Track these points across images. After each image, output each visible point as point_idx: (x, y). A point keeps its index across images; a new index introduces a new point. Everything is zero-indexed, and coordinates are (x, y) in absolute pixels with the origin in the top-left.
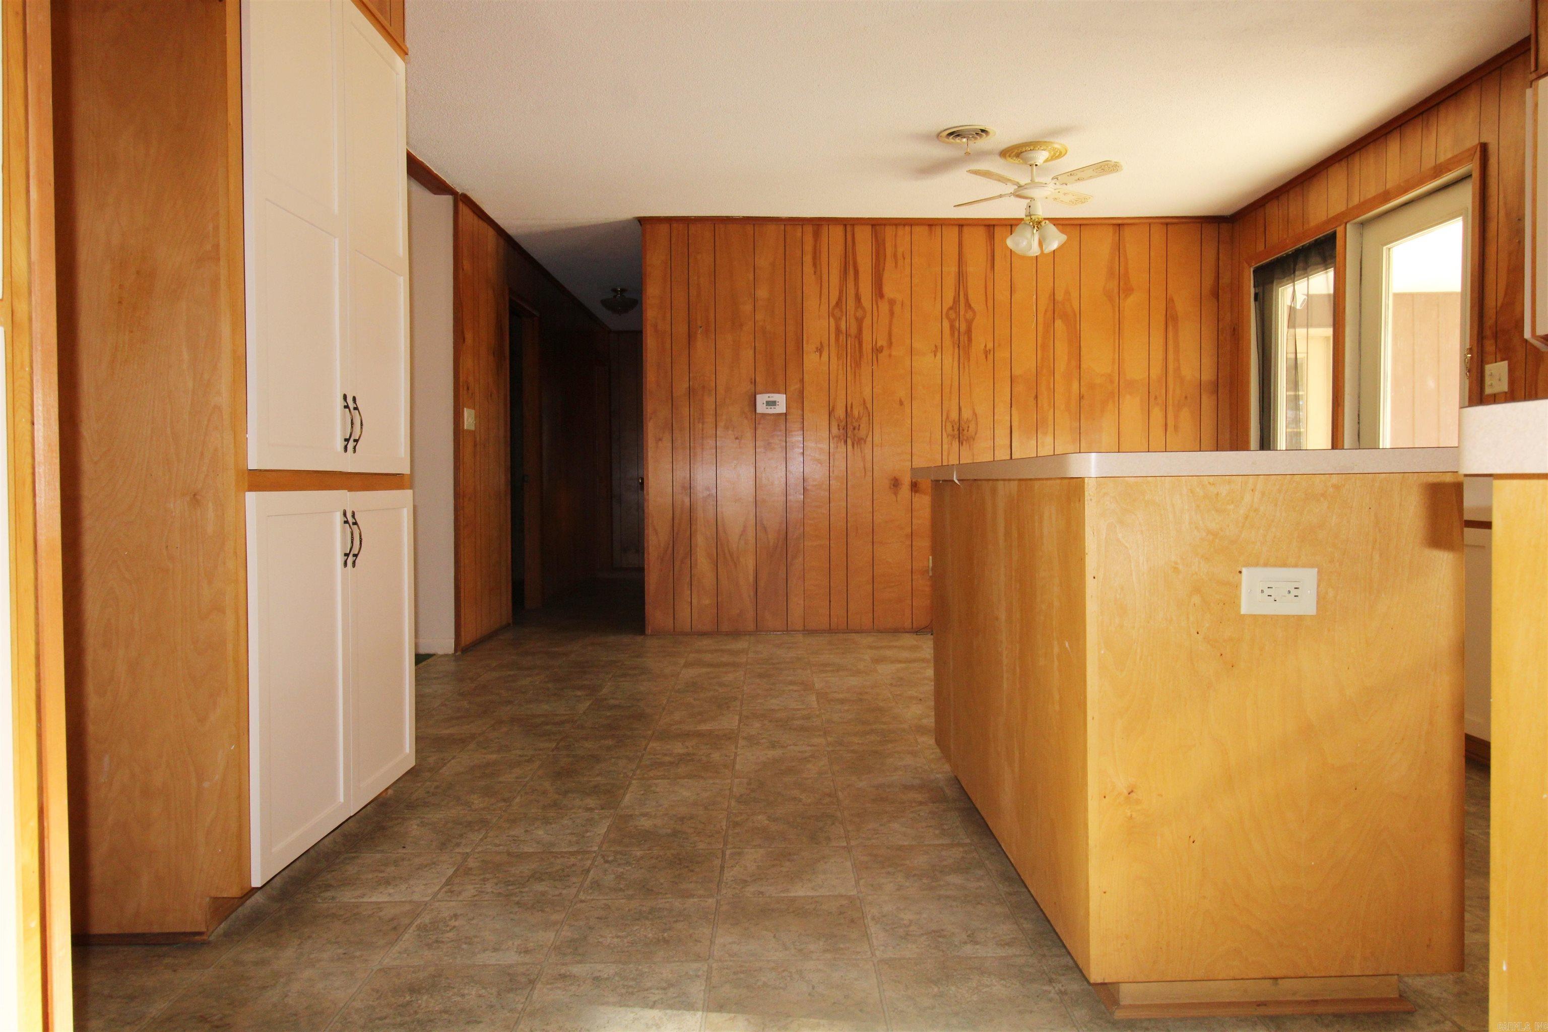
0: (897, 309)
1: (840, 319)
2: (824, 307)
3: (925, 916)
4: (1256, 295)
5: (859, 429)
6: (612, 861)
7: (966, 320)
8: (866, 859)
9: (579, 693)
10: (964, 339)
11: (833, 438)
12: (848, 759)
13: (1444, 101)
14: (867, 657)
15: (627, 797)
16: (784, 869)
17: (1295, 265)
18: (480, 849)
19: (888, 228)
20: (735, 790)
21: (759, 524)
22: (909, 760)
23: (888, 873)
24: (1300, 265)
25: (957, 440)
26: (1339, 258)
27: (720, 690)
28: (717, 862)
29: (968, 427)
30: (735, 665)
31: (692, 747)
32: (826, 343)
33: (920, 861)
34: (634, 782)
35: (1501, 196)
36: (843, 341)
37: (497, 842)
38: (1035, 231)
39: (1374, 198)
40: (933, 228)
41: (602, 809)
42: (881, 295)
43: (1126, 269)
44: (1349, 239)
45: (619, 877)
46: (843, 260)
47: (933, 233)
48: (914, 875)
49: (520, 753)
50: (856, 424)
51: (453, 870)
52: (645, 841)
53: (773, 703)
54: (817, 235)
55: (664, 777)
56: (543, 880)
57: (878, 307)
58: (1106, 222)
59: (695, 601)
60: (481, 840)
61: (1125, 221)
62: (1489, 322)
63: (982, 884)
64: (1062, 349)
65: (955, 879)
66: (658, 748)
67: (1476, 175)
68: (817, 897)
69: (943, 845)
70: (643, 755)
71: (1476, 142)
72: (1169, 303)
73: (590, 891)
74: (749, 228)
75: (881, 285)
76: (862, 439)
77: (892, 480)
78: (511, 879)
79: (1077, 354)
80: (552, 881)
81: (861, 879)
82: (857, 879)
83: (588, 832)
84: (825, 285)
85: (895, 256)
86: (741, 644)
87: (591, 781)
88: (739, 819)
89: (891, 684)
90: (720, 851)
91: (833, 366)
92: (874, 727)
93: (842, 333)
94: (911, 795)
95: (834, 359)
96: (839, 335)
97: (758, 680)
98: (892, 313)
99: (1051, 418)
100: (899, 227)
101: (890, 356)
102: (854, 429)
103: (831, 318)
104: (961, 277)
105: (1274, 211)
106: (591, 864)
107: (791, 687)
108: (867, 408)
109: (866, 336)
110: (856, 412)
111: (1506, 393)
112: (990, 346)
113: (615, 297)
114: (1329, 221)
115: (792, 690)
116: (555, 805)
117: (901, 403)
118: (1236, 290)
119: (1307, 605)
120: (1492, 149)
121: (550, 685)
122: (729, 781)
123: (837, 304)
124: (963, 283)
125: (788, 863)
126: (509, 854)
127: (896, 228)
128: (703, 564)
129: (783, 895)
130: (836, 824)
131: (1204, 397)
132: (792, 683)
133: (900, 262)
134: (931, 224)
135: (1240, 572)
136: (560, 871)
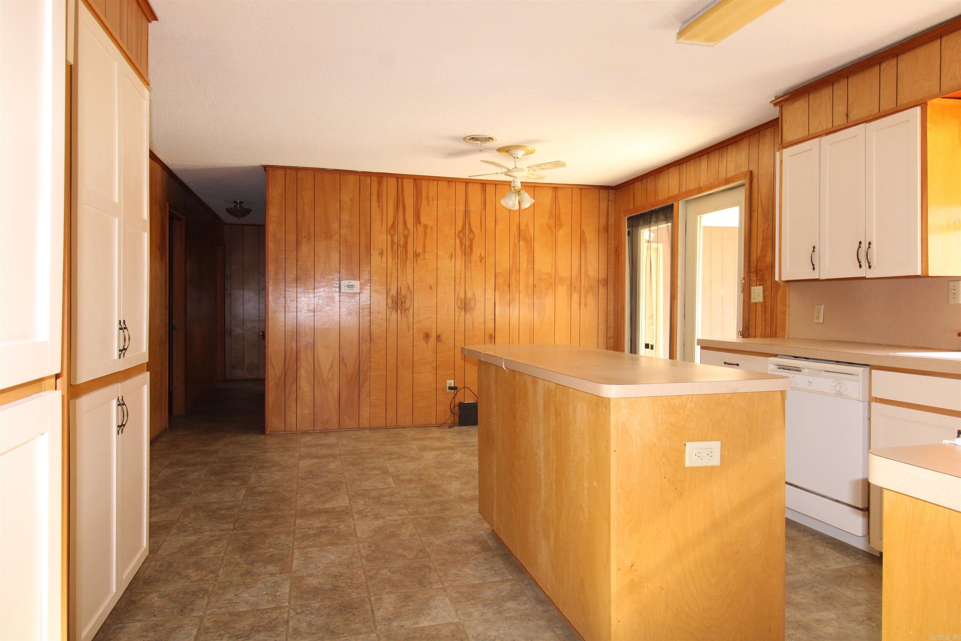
0: (429, 231)
1: (394, 235)
2: (384, 228)
3: (501, 632)
4: (629, 232)
5: (405, 303)
6: (301, 612)
7: (469, 239)
8: (457, 595)
9: (235, 483)
10: (468, 250)
11: (389, 309)
12: (425, 524)
13: (731, 144)
14: (414, 447)
15: (295, 563)
16: (410, 608)
17: (650, 219)
18: (208, 612)
19: (423, 181)
20: (362, 552)
21: (342, 361)
22: (461, 523)
23: (473, 604)
24: (654, 219)
25: (464, 310)
26: (675, 219)
27: (330, 476)
28: (368, 606)
29: (470, 302)
30: (334, 456)
31: (325, 521)
32: (385, 250)
33: (488, 594)
34: (295, 551)
35: (759, 199)
36: (395, 249)
37: (218, 605)
38: (517, 195)
39: (694, 190)
40: (451, 183)
41: (281, 573)
42: (419, 222)
43: (559, 213)
44: (680, 208)
45: (310, 624)
46: (396, 199)
47: (451, 185)
48: (488, 604)
49: (210, 534)
50: (403, 300)
51: (196, 630)
52: (318, 595)
53: (367, 485)
54: (380, 183)
55: (314, 546)
56: (260, 632)
57: (417, 229)
58: (549, 185)
59: (299, 411)
60: (207, 605)
61: (559, 186)
62: (753, 265)
63: (527, 607)
64: (524, 258)
65: (511, 605)
66: (303, 524)
67: (747, 185)
68: (436, 625)
69: (498, 581)
70: (294, 529)
71: (746, 169)
72: (582, 233)
73: (294, 637)
74: (337, 176)
75: (419, 215)
76: (407, 309)
77: (425, 334)
78: (238, 633)
79: (532, 261)
80: (266, 632)
81: (458, 610)
82: (456, 610)
83: (277, 592)
84: (385, 214)
85: (428, 197)
86: (332, 439)
87: (266, 553)
88: (372, 573)
89: (435, 467)
90: (367, 598)
91: (390, 264)
92: (434, 499)
93: (395, 244)
94: (470, 547)
95: (390, 260)
96: (393, 245)
97: (351, 468)
98: (425, 233)
99: (517, 297)
100: (430, 181)
101: (424, 259)
102: (402, 303)
103: (388, 234)
104: (466, 213)
105: (638, 186)
106: (288, 616)
107: (375, 472)
108: (410, 290)
109: (410, 247)
110: (403, 293)
111: (761, 302)
112: (483, 255)
113: (236, 206)
114: (670, 198)
115: (376, 474)
116: (248, 573)
117: (431, 288)
118: (618, 228)
119: (715, 461)
120: (755, 173)
121: (212, 478)
122: (356, 545)
123: (392, 225)
124: (468, 217)
125: (411, 603)
126: (230, 614)
127: (428, 182)
128: (305, 387)
129: (415, 626)
130: (432, 572)
131: (601, 288)
132: (373, 469)
133: (430, 203)
134: (450, 181)
135: (685, 445)
136: (269, 624)
